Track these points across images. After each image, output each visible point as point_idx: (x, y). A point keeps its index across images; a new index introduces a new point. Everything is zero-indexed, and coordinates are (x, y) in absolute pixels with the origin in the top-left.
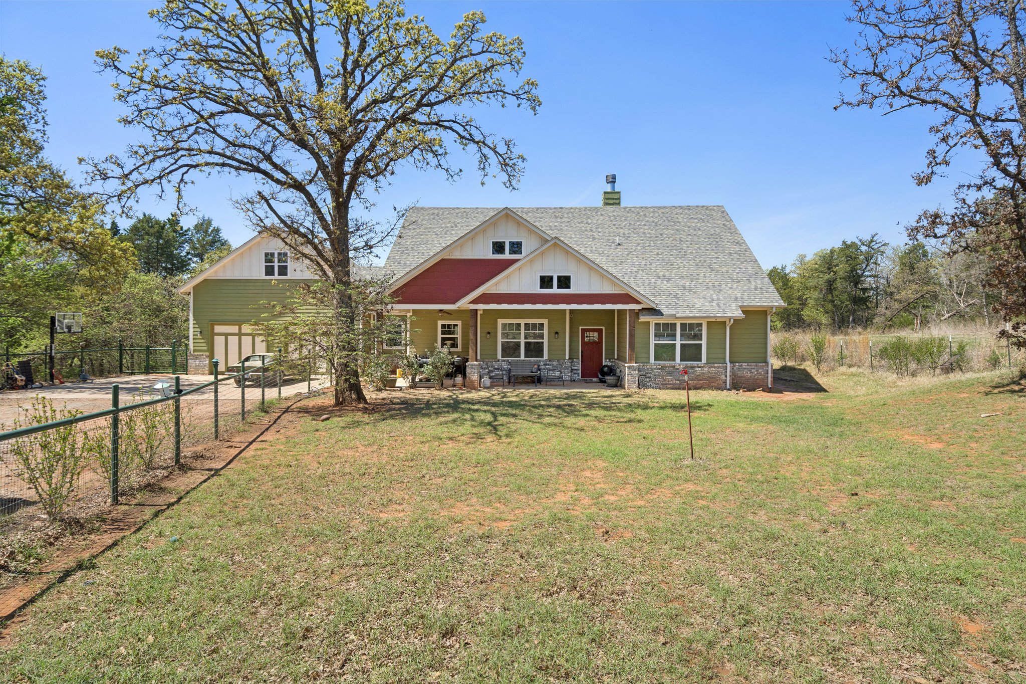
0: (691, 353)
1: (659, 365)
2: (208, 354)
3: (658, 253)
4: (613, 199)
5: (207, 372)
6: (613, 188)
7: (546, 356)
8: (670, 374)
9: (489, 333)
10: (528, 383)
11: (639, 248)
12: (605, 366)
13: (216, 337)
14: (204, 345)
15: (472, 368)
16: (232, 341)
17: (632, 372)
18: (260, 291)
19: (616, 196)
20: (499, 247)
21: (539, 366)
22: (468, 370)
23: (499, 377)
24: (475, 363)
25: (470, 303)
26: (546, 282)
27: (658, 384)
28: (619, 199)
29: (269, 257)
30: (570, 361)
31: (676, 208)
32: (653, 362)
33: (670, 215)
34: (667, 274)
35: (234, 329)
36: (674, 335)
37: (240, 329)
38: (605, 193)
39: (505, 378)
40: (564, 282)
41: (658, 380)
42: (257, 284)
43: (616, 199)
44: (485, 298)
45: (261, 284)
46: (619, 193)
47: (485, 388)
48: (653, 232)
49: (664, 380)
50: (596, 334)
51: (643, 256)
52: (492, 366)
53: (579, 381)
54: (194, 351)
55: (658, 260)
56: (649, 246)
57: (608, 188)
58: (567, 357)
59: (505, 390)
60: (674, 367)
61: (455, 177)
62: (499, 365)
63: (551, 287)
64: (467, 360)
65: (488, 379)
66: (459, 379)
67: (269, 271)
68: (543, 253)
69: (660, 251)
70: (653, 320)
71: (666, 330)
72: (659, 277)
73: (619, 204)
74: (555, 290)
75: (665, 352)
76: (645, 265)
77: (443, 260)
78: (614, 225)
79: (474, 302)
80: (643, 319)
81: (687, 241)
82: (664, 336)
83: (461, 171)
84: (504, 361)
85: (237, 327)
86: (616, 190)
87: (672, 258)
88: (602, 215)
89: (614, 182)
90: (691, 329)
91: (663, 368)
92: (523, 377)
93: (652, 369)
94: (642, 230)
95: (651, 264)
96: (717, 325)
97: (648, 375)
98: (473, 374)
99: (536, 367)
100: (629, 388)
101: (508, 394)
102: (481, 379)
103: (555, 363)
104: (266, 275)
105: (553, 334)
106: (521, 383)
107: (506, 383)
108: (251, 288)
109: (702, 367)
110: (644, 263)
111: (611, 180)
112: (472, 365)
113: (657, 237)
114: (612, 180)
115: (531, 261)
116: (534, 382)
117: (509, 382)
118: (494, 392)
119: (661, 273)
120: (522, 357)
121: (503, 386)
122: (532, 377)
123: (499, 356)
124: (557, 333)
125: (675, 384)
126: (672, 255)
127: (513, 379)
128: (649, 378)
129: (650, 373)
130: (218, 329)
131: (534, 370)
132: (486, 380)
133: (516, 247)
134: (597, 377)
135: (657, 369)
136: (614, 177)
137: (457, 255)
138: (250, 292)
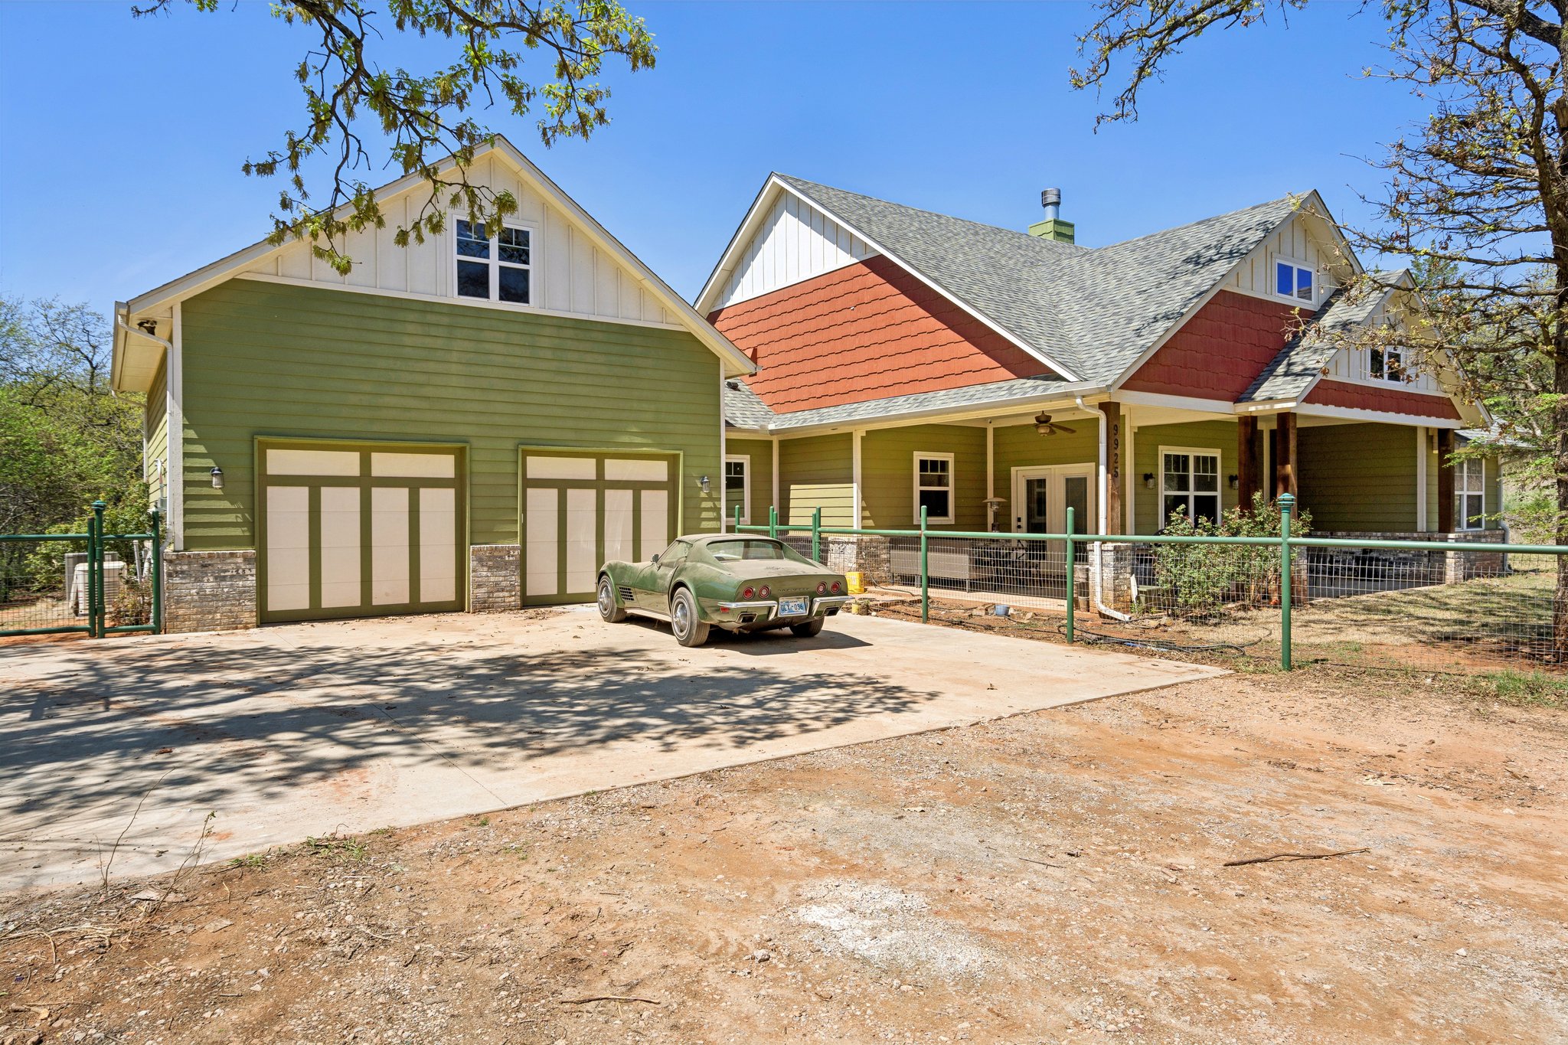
2: (251, 551)
5: (249, 617)
13: (272, 491)
14: (231, 518)
16: (341, 504)
18: (439, 343)
29: (473, 237)
35: (347, 463)
37: (366, 464)
42: (431, 318)
45: (445, 320)
54: (189, 542)
67: (473, 281)
85: (355, 457)
104: (462, 291)
108: (411, 328)
130: (280, 461)
138: (407, 340)
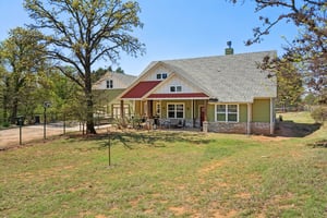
0: (232, 118)
1: (218, 122)
4: (229, 52)
6: (230, 47)
7: (184, 117)
8: (223, 127)
9: (164, 108)
11: (226, 72)
20: (159, 76)
25: (146, 98)
26: (172, 89)
32: (216, 121)
36: (225, 110)
40: (179, 88)
44: (152, 96)
46: (233, 49)
49: (221, 129)
57: (228, 47)
58: (192, 118)
60: (225, 123)
63: (175, 91)
68: (171, 78)
70: (216, 104)
71: (221, 107)
75: (221, 117)
79: (148, 97)
80: (211, 103)
82: (220, 110)
84: (169, 119)
90: (233, 107)
91: (220, 124)
93: (216, 124)
96: (244, 106)
97: (213, 127)
100: (203, 132)
103: (187, 120)
109: (237, 124)
114: (230, 43)
115: (167, 81)
120: (176, 117)
123: (167, 117)
125: (225, 131)
129: (215, 126)
135: (218, 124)
137: (145, 80)
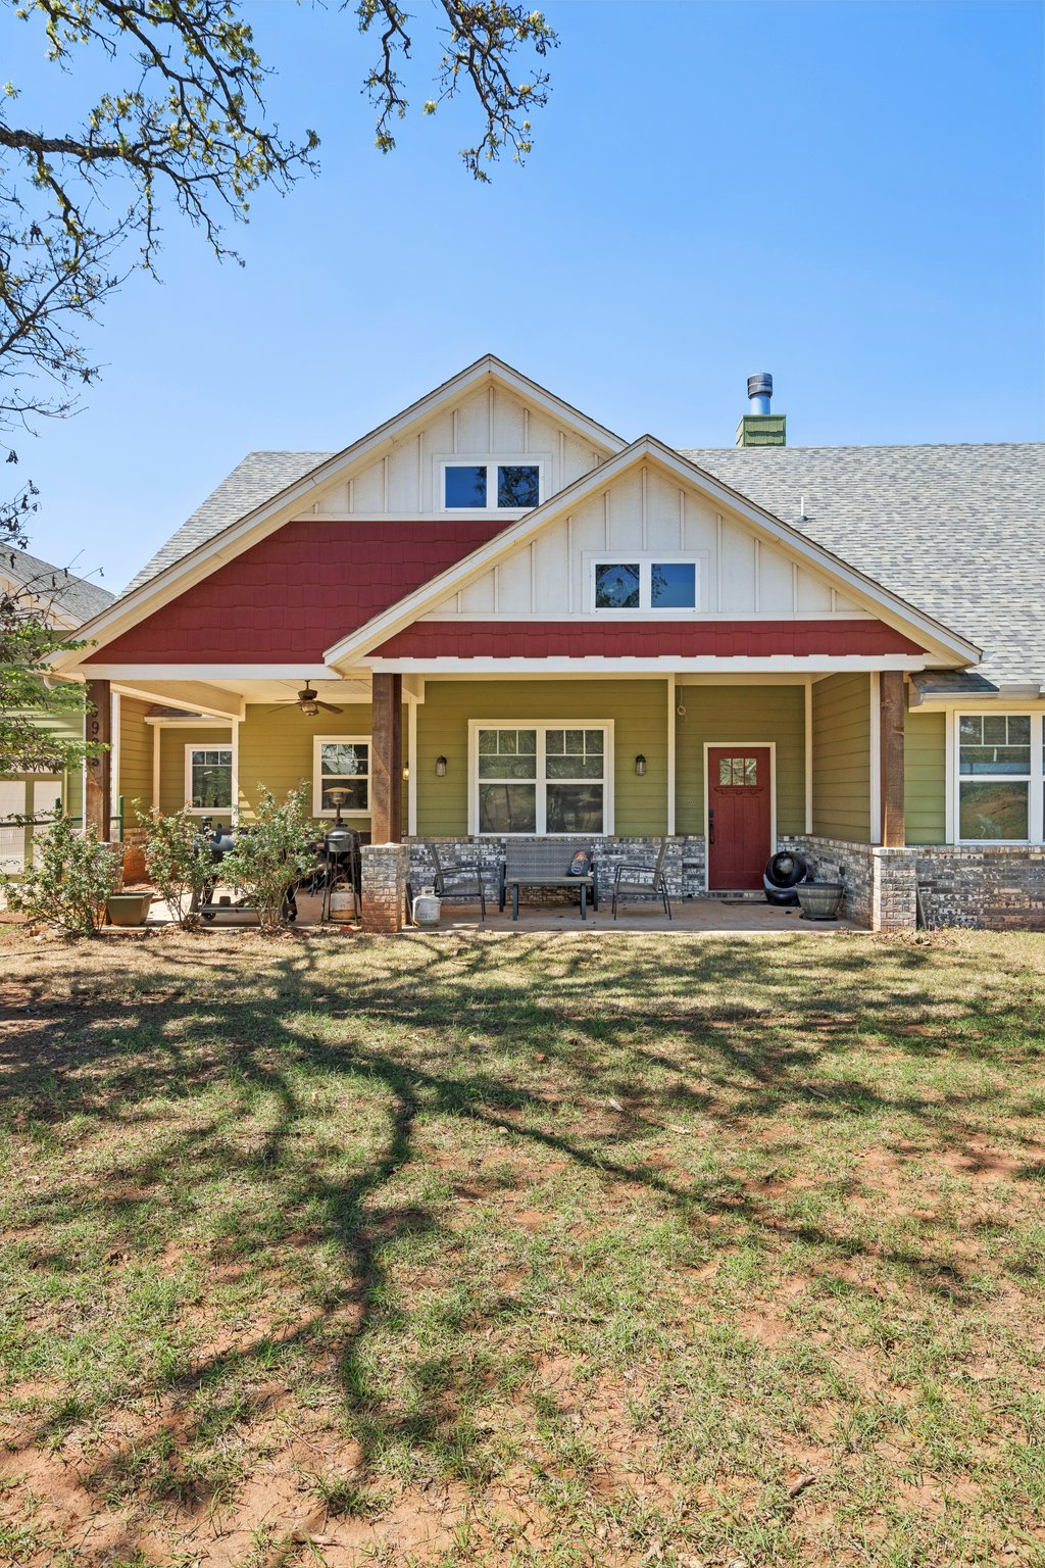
1: (978, 850)
3: (919, 538)
4: (767, 434)
6: (766, 407)
7: (609, 829)
8: (1012, 878)
9: (443, 760)
10: (556, 905)
11: (863, 526)
12: (781, 856)
15: (379, 863)
17: (897, 874)
19: (773, 427)
20: (465, 484)
21: (590, 855)
22: (367, 870)
23: (468, 891)
24: (390, 845)
25: (372, 654)
26: (615, 583)
27: (974, 912)
28: (782, 433)
30: (680, 840)
31: (935, 447)
32: (957, 841)
33: (924, 461)
34: (964, 582)
36: (1025, 757)
38: (747, 419)
39: (489, 890)
40: (675, 581)
41: (976, 897)
43: (774, 434)
44: (421, 639)
46: (782, 418)
47: (425, 926)
48: (890, 494)
49: (995, 898)
50: (752, 764)
51: (882, 543)
52: (453, 856)
53: (704, 898)
55: (927, 552)
56: (889, 522)
57: (755, 407)
58: (671, 831)
59: (484, 936)
60: (1025, 856)
61: (294, 166)
62: (472, 853)
63: (632, 601)
64: (366, 838)
65: (432, 897)
66: (343, 898)
68: (604, 493)
69: (926, 533)
70: (955, 706)
71: (998, 740)
72: (944, 592)
73: (783, 444)
74: (646, 612)
76: (894, 564)
77: (291, 526)
78: (783, 481)
79: (384, 650)
80: (929, 703)
81: (991, 511)
82: (988, 759)
83: (314, 141)
84: (488, 841)
86: (773, 413)
87: (963, 548)
88: (745, 462)
89: (769, 394)
91: (990, 859)
92: (544, 889)
93: (956, 864)
94: (859, 491)
95: (909, 560)
97: (940, 883)
98: (382, 880)
99: (581, 857)
100: (887, 926)
101: (495, 952)
102: (410, 897)
103: (636, 847)
105: (629, 763)
106: (536, 907)
107: (492, 906)
110: (886, 559)
111: (759, 387)
112: (379, 852)
113: (907, 503)
115: (568, 519)
116: (578, 904)
117: (503, 902)
118: (446, 942)
119: (947, 583)
120: (541, 831)
121: (483, 917)
122: (569, 888)
123: (474, 829)
124: (640, 759)
125: (1029, 912)
126: (961, 541)
127: (512, 896)
128: (945, 891)
129: (950, 877)
131: (575, 867)
132: (428, 902)
133: (520, 485)
134: (760, 885)
135: (972, 863)
136: (768, 381)
137: (337, 510)
